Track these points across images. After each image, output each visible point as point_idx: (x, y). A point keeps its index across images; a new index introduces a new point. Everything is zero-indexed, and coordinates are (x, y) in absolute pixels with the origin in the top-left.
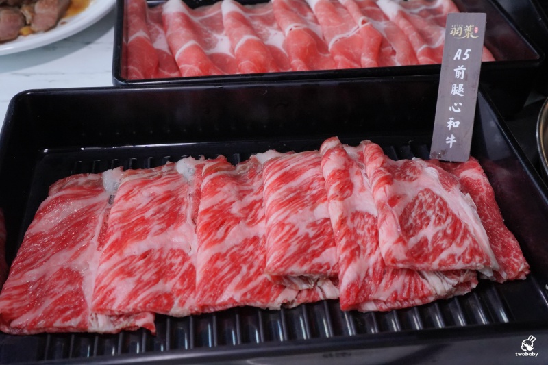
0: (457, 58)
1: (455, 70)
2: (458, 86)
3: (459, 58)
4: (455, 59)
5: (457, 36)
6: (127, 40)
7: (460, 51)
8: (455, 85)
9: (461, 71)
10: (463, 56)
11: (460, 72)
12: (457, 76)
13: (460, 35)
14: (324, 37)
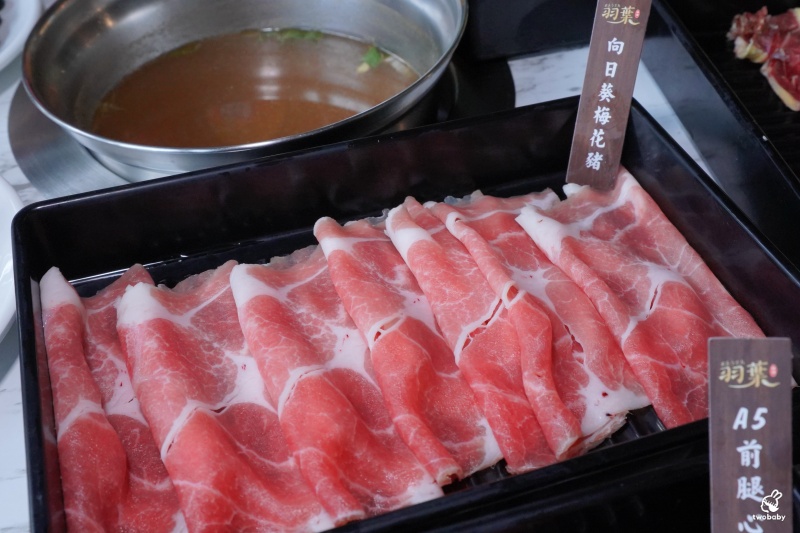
0: (740, 426)
1: (740, 449)
2: (749, 481)
3: (744, 426)
4: (735, 427)
5: (734, 382)
6: (55, 433)
7: (743, 412)
8: (744, 479)
9: (752, 451)
10: (751, 421)
11: (750, 453)
12: (745, 461)
13: (740, 380)
14: (438, 328)
